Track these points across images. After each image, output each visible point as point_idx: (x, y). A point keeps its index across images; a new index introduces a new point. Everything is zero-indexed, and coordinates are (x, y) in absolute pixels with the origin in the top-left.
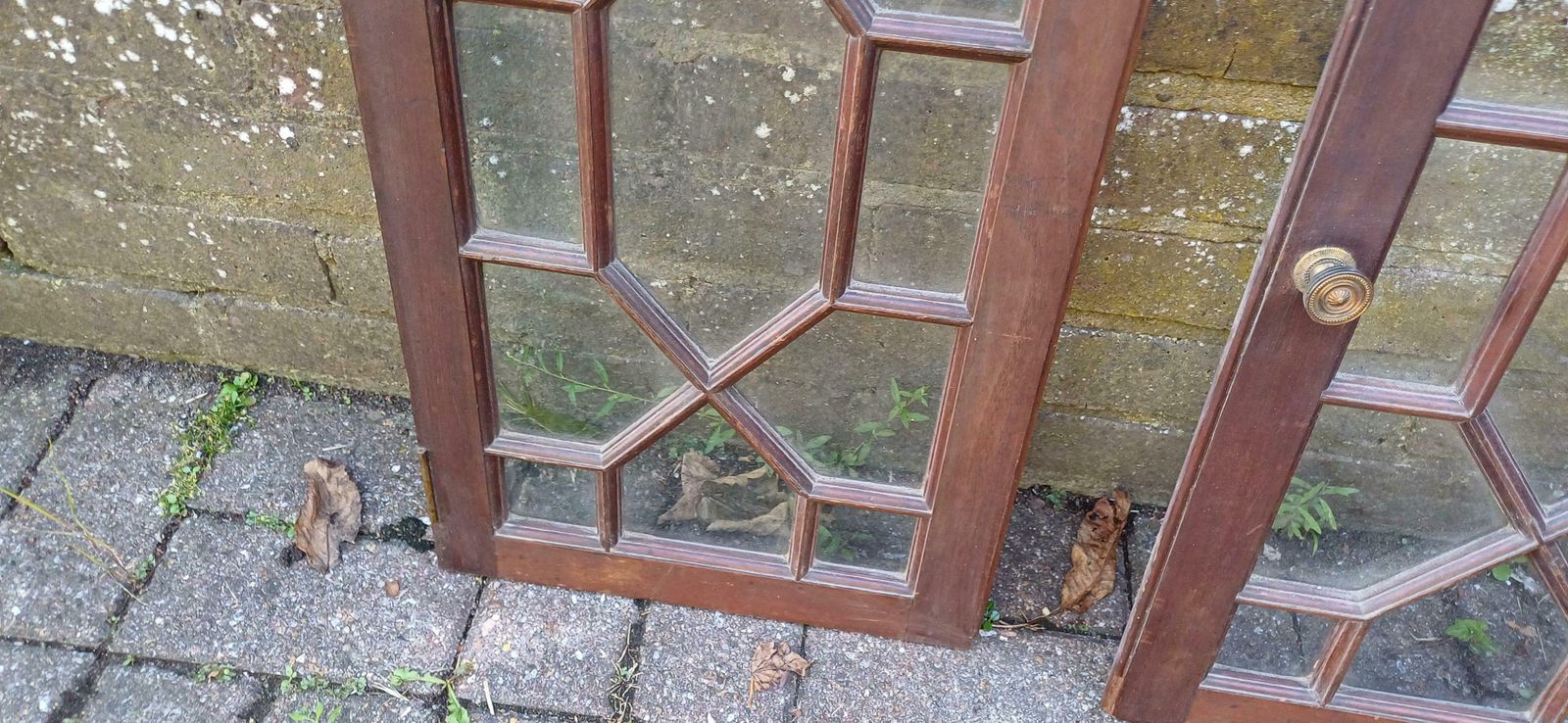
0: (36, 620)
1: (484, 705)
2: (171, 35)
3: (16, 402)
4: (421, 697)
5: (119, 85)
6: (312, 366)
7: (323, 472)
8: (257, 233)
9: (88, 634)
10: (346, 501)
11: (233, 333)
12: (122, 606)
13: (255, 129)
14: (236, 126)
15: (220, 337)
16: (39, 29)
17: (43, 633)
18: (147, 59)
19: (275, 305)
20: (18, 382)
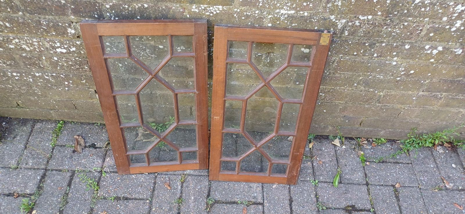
0: (34, 165)
1: (108, 172)
2: (48, 78)
3: (22, 129)
4: (98, 171)
5: (39, 84)
6: (73, 119)
7: (77, 137)
8: (63, 101)
9: (43, 167)
10: (82, 142)
11: (59, 115)
12: (48, 162)
13: (62, 88)
14: (58, 88)
15: (57, 116)
16: (26, 78)
17: (36, 167)
18: (44, 80)
19: (66, 111)
20: (22, 126)
